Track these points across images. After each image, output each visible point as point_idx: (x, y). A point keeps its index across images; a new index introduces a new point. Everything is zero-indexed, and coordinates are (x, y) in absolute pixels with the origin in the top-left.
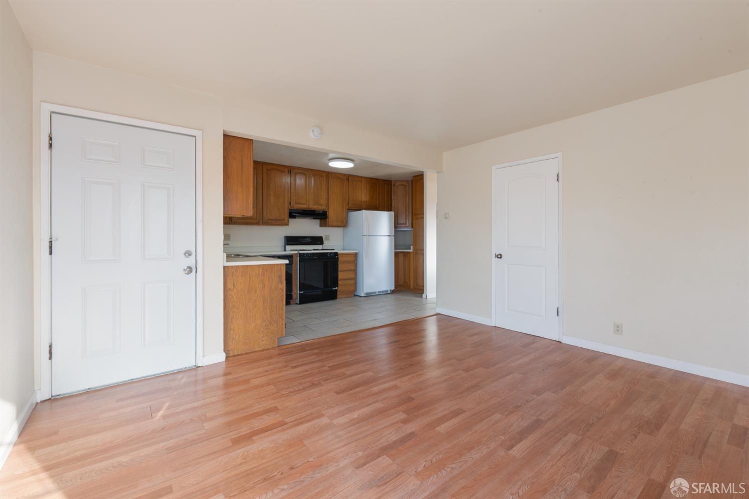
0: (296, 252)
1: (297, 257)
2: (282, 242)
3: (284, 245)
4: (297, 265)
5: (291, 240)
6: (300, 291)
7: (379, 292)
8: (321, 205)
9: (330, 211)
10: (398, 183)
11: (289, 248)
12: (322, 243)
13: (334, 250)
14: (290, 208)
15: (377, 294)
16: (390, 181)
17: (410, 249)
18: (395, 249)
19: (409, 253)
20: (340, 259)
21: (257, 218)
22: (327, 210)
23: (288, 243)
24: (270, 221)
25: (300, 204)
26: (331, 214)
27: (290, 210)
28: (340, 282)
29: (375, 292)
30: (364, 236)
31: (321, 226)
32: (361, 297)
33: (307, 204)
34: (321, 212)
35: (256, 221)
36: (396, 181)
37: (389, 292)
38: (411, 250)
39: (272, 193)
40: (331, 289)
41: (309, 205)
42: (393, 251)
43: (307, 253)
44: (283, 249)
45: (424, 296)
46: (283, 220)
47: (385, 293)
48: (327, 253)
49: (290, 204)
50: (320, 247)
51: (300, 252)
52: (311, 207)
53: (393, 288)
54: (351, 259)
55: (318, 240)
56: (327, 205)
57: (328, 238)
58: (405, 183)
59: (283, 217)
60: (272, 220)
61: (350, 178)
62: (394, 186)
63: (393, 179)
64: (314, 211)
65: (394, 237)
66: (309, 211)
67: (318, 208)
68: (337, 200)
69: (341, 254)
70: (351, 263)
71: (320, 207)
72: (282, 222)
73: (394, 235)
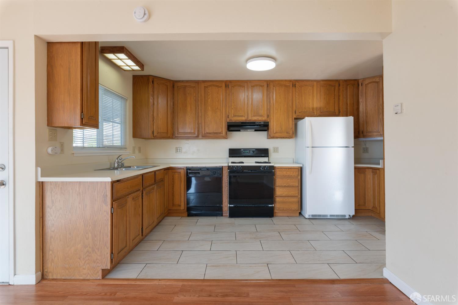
2: (226, 154)
3: (228, 157)
5: (234, 153)
6: (229, 204)
7: (331, 216)
8: (261, 116)
9: (272, 121)
10: (367, 82)
12: (267, 155)
14: (228, 121)
15: (329, 217)
18: (355, 163)
19: (379, 169)
20: (278, 173)
21: (196, 132)
24: (208, 135)
25: (239, 116)
26: (273, 126)
27: (228, 123)
28: (277, 199)
29: (326, 216)
32: (305, 218)
33: (246, 116)
34: (263, 123)
35: (194, 135)
36: (364, 79)
37: (347, 217)
39: (209, 108)
40: (267, 205)
41: (248, 117)
42: (352, 166)
43: (237, 166)
46: (221, 133)
47: (342, 218)
48: (260, 166)
49: (228, 118)
50: (266, 159)
52: (250, 118)
53: (353, 213)
55: (264, 152)
56: (269, 115)
57: (276, 150)
59: (221, 130)
60: (210, 133)
61: (297, 84)
62: (362, 85)
63: (360, 77)
64: (254, 123)
65: (353, 148)
66: (248, 123)
67: (258, 119)
68: (280, 109)
69: (280, 167)
70: (292, 179)
71: (260, 118)
72: (220, 135)
73: (353, 146)
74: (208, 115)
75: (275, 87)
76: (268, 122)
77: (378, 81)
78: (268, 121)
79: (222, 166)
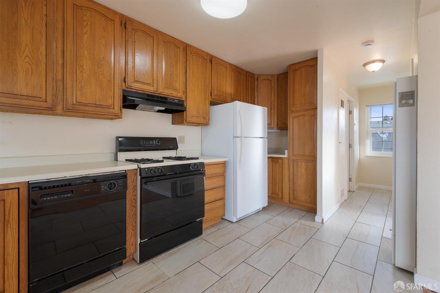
0: (134, 166)
1: (136, 174)
2: (112, 146)
3: (114, 150)
4: (136, 190)
6: (141, 239)
8: (176, 90)
9: (188, 101)
11: (123, 156)
12: (175, 148)
13: (197, 158)
14: (124, 88)
16: (253, 74)
17: (284, 154)
19: (281, 158)
20: (208, 171)
21: (49, 99)
22: (184, 99)
23: (122, 148)
24: (81, 107)
25: (143, 83)
26: (190, 106)
27: (123, 90)
30: (237, 137)
31: (173, 123)
32: (232, 222)
33: (155, 86)
34: (176, 101)
35: (44, 105)
36: (259, 75)
38: (286, 156)
39: (86, 53)
41: (157, 87)
42: (267, 156)
44: (113, 158)
45: (318, 219)
46: (108, 107)
49: (125, 82)
50: (174, 154)
51: (143, 166)
52: (160, 90)
53: (266, 204)
54: (219, 170)
56: (185, 92)
57: (184, 139)
58: (270, 78)
59: (110, 102)
60: (86, 105)
61: (213, 61)
62: (257, 80)
63: (256, 72)
64: (166, 98)
65: (267, 139)
66: (157, 97)
67: (171, 94)
68: (198, 86)
69: (207, 164)
70: (219, 177)
71: (174, 94)
72: (108, 110)
73: (267, 137)
74: (82, 66)
75: (192, 55)
76: (183, 101)
77: (271, 79)
78: (183, 99)
79: (125, 170)
